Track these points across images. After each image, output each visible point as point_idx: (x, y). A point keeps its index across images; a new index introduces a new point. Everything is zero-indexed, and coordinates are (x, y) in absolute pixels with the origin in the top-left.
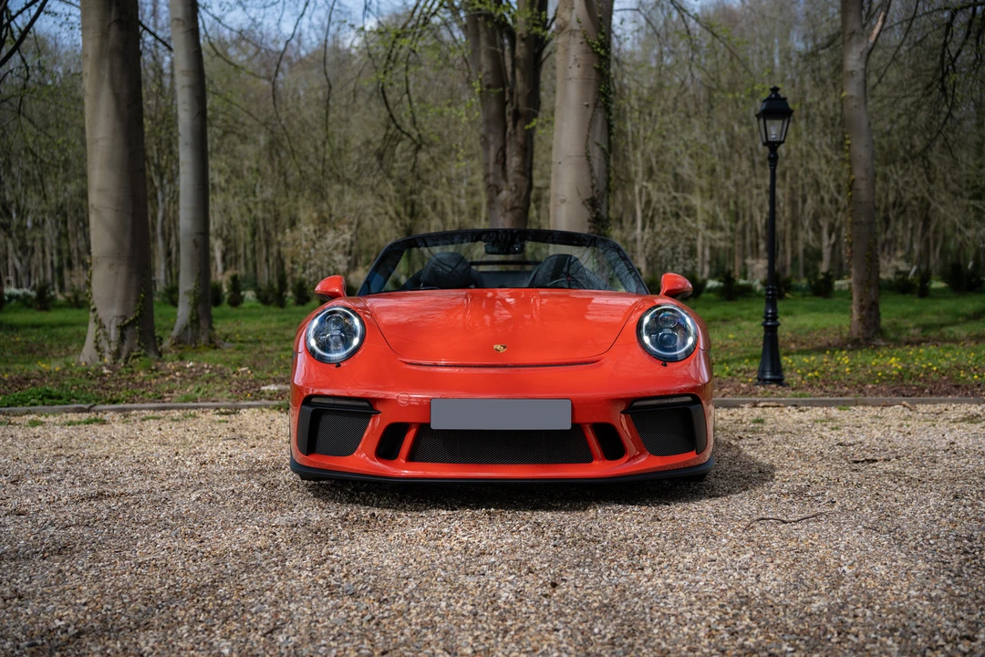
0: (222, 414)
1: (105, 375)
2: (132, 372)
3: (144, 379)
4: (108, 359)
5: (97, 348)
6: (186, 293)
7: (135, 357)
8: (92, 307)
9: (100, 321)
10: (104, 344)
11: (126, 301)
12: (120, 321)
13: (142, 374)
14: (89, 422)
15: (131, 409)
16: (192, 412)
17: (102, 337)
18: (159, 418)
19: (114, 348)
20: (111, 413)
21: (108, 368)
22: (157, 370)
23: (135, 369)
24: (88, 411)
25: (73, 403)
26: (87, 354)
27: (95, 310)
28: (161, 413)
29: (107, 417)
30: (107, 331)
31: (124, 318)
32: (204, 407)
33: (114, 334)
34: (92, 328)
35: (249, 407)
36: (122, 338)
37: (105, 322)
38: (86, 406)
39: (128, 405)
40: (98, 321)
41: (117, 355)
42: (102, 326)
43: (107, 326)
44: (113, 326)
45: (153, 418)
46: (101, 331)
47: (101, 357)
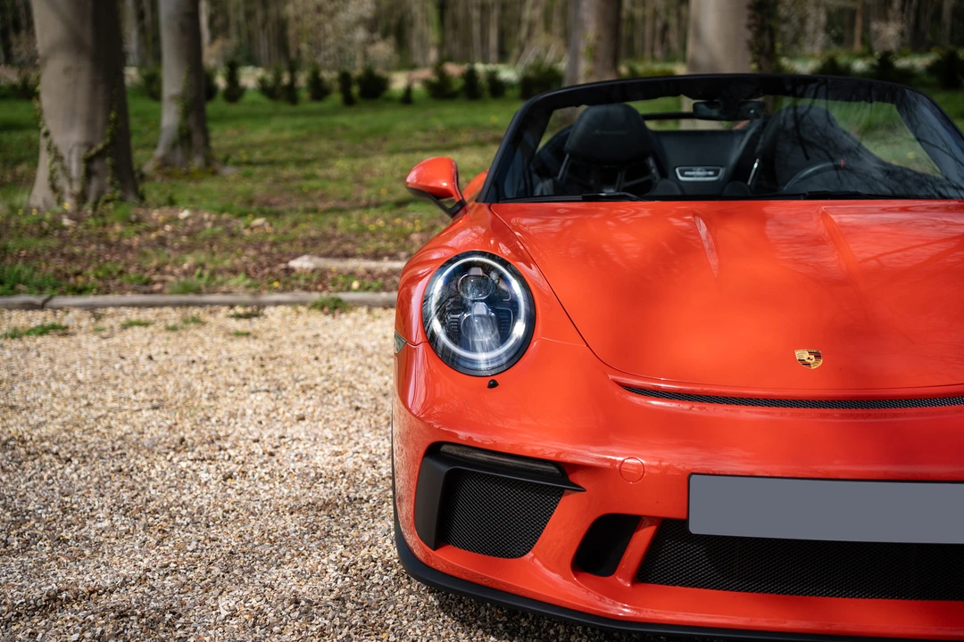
0: (238, 317)
1: (65, 228)
2: (104, 225)
3: (121, 235)
4: (68, 205)
5: (54, 188)
6: (173, 98)
7: (107, 201)
8: (43, 130)
9: (56, 149)
10: (62, 182)
11: (90, 123)
12: (84, 151)
13: (118, 228)
14: (43, 331)
15: (105, 306)
16: (194, 311)
17: (59, 173)
18: (146, 324)
19: (77, 188)
20: (76, 312)
21: (71, 217)
22: (138, 221)
23: (109, 220)
24: (42, 307)
25: (18, 292)
26: (39, 194)
27: (47, 134)
28: (149, 314)
29: (68, 319)
30: (66, 163)
31: (90, 146)
32: (212, 304)
33: (76, 168)
34: (45, 160)
35: (277, 304)
36: (89, 174)
37: (63, 151)
38: (38, 300)
39: (100, 299)
40: (52, 149)
41: (81, 198)
42: (58, 157)
43: (66, 156)
44: (74, 158)
45: (139, 324)
46: (57, 165)
47: (60, 201)
